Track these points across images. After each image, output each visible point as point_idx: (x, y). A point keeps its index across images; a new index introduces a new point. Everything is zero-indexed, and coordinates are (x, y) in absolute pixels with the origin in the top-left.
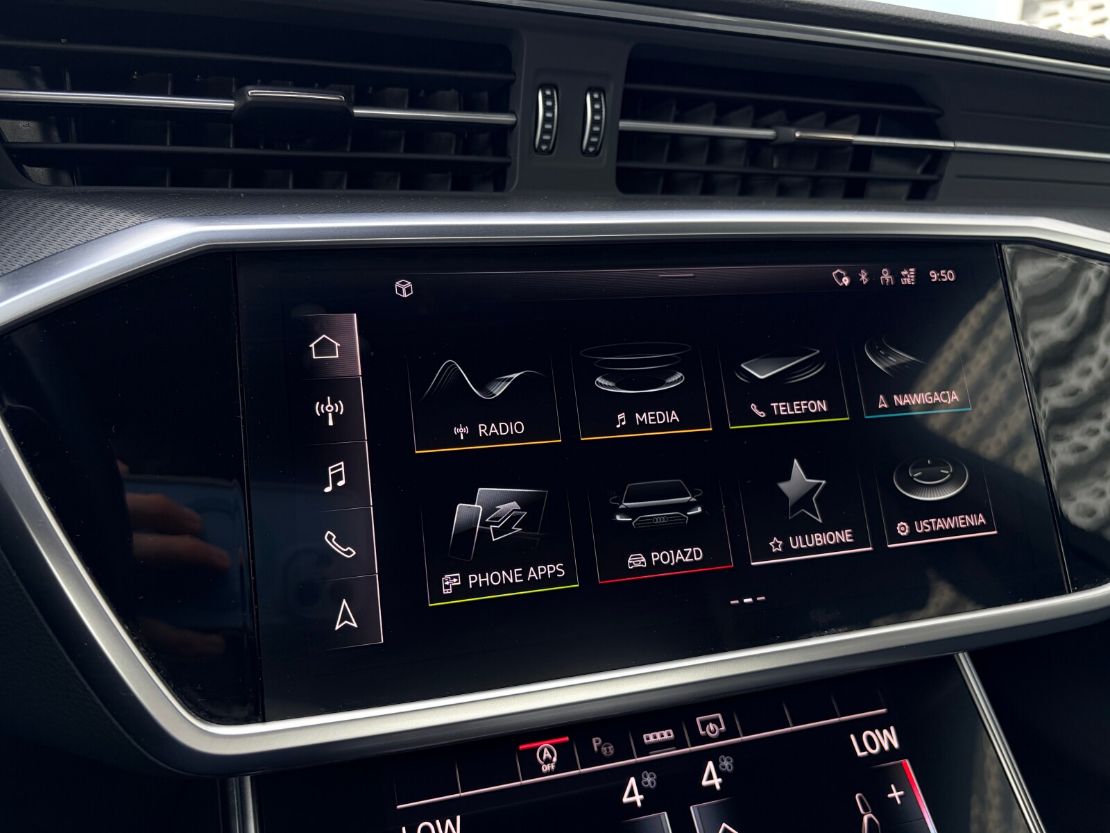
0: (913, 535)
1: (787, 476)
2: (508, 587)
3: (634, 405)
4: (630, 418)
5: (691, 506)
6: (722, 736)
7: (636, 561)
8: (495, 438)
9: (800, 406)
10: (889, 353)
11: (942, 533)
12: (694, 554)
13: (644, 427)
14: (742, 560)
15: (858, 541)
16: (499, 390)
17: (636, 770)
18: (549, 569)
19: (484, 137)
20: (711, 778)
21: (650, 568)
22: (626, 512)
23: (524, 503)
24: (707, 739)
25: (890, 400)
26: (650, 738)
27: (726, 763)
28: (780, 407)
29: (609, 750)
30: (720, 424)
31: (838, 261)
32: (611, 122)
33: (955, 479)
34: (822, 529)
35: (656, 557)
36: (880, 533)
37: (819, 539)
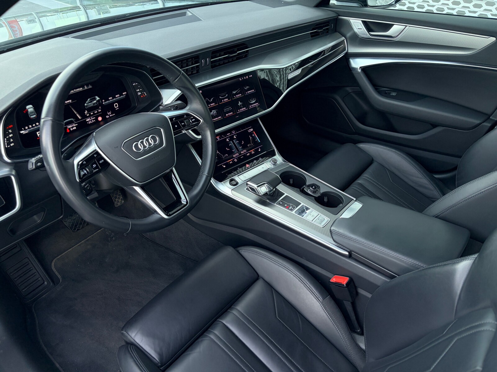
0: (251, 107)
1: (239, 103)
2: (217, 120)
3: (224, 99)
4: (224, 100)
5: (231, 108)
6: (235, 133)
7: (227, 115)
8: (212, 105)
9: (239, 95)
10: (246, 87)
11: (254, 106)
12: (232, 113)
13: (225, 101)
14: (236, 113)
15: (246, 108)
16: (211, 100)
17: (227, 138)
18: (220, 117)
19: (195, 67)
20: (235, 137)
21: (228, 115)
22: (225, 110)
23: (216, 111)
24: (233, 133)
25: (247, 92)
26: (228, 134)
27: (236, 135)
28: (237, 96)
29: (224, 136)
30: (232, 99)
31: (239, 77)
32: (210, 60)
33: (255, 100)
34: (243, 108)
35: (229, 114)
36: (248, 107)
37: (243, 109)
